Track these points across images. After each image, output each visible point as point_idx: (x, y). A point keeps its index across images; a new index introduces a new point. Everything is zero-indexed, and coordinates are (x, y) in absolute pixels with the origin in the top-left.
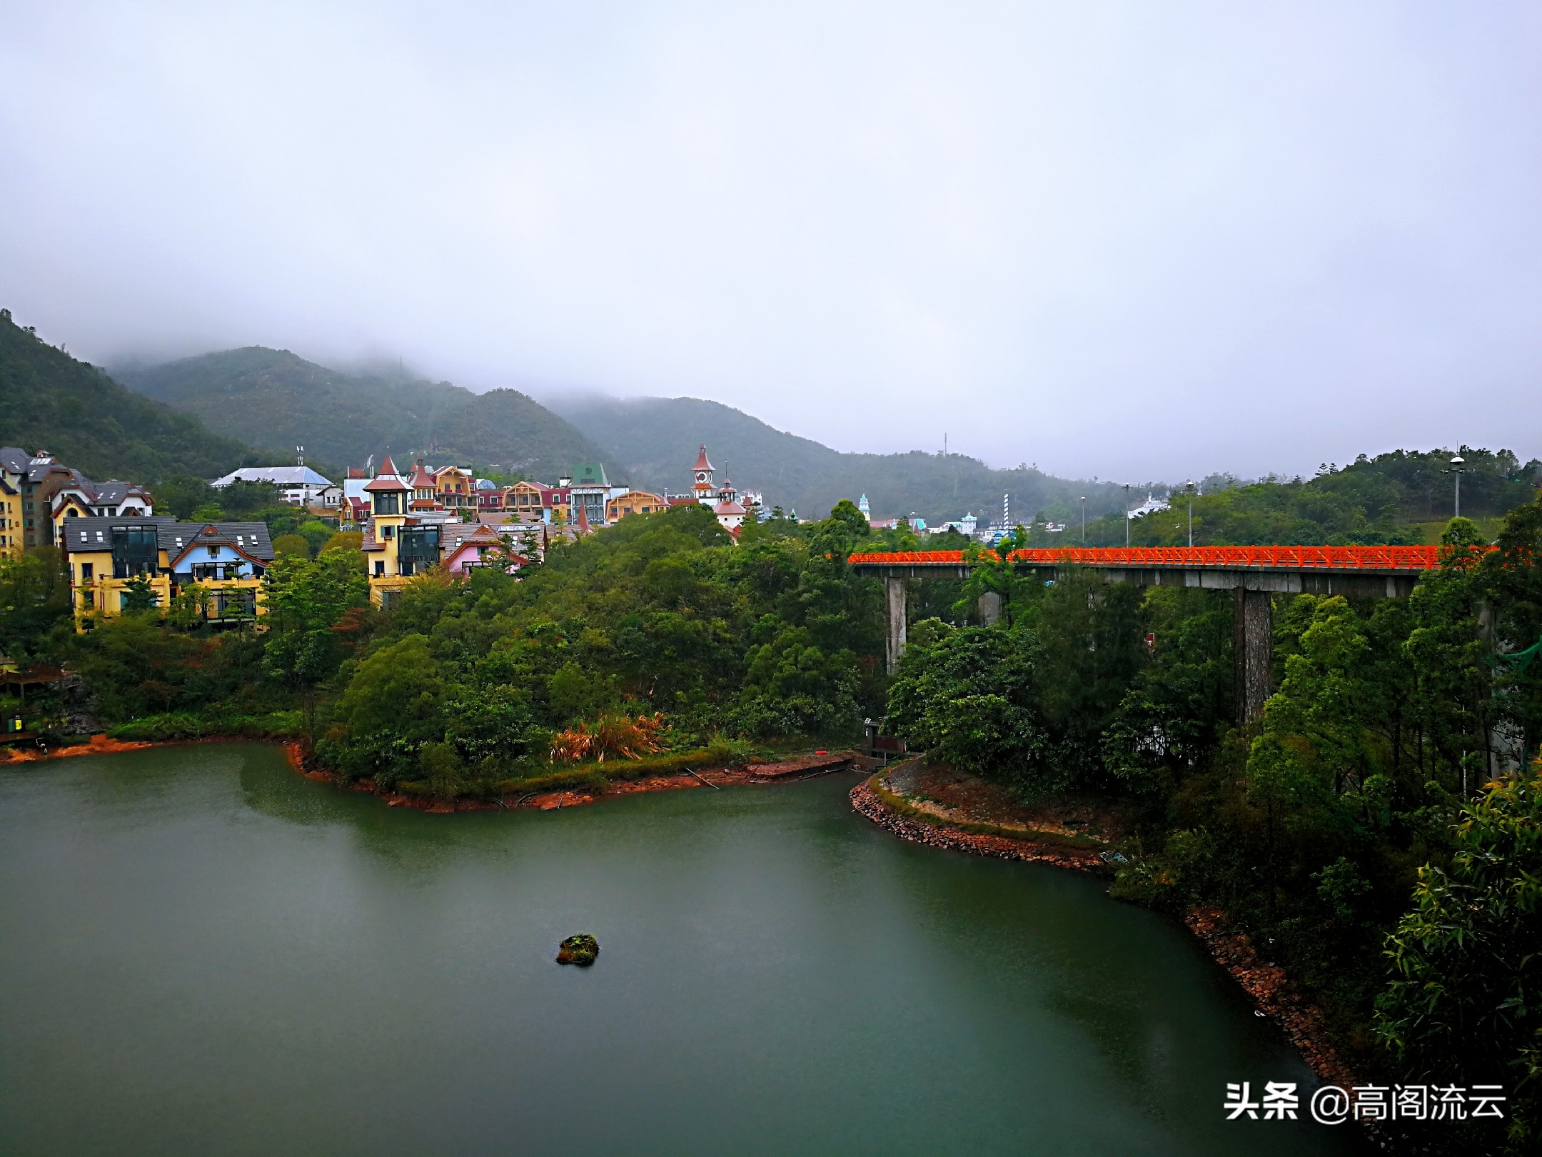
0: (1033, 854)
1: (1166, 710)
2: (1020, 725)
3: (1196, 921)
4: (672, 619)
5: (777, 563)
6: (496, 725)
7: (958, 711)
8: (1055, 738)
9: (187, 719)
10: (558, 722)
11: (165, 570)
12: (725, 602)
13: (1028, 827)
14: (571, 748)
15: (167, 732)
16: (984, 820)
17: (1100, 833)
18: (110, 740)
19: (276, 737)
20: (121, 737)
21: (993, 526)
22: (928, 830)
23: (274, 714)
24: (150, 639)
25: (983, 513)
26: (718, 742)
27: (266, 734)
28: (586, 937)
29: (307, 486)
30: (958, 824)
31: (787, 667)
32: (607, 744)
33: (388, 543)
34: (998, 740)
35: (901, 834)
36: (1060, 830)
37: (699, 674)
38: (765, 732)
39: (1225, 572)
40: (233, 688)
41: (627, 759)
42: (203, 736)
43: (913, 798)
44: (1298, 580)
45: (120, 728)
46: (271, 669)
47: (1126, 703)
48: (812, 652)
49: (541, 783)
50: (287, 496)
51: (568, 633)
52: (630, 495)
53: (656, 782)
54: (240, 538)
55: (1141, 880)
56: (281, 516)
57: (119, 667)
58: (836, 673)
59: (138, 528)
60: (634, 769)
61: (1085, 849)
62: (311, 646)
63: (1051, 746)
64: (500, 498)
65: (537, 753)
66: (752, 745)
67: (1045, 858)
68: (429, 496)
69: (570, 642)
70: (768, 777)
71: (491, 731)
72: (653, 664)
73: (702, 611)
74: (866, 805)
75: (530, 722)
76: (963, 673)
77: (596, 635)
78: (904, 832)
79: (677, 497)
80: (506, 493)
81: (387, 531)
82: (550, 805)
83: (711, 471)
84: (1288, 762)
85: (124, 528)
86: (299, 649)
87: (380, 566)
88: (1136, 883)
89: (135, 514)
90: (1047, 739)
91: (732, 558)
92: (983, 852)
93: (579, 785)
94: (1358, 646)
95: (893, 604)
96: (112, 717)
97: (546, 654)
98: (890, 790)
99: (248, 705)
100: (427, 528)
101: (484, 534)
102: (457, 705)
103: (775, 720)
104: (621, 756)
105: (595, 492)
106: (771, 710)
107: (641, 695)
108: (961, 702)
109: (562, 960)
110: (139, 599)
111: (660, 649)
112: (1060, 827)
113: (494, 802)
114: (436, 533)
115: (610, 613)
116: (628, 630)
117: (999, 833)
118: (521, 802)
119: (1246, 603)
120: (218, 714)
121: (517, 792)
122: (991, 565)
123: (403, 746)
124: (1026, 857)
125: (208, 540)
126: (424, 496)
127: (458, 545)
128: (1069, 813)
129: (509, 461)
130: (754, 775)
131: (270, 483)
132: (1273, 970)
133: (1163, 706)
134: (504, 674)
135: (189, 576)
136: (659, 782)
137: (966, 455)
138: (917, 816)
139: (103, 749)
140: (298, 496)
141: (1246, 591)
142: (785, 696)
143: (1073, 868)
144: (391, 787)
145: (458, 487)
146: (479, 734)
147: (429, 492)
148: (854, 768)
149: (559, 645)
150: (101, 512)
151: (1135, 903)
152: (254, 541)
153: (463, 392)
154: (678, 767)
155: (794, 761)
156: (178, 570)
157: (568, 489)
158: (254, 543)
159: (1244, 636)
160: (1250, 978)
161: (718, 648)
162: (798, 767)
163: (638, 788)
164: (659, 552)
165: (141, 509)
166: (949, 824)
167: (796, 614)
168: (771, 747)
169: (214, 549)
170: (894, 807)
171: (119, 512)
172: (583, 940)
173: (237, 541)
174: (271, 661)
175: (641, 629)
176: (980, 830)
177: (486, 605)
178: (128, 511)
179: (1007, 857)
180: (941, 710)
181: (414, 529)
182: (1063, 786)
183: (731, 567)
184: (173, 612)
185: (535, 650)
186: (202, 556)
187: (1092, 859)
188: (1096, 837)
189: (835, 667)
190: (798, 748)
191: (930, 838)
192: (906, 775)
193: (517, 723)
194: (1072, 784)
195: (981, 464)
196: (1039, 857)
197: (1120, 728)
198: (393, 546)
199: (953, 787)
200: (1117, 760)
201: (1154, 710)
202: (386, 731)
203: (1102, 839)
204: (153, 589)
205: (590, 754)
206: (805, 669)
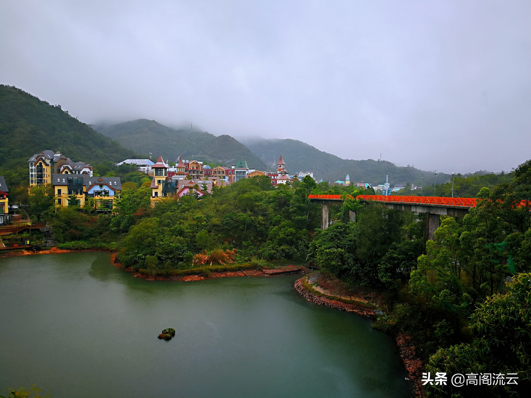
0: (350, 309)
1: (402, 258)
2: (349, 260)
3: (400, 339)
4: (242, 216)
5: (285, 197)
6: (173, 250)
7: (327, 253)
8: (363, 266)
9: (83, 243)
10: (198, 250)
11: (84, 193)
12: (264, 210)
13: (351, 298)
14: (200, 260)
15: (76, 247)
16: (336, 295)
17: (376, 302)
18: (57, 249)
19: (111, 251)
20: (61, 248)
21: (395, 187)
22: (316, 297)
23: (112, 243)
24: (73, 216)
25: (392, 182)
26: (254, 260)
27: (108, 250)
28: (171, 329)
29: (148, 166)
30: (326, 296)
31: (281, 235)
32: (214, 260)
33: (159, 186)
34: (340, 265)
35: (306, 298)
36: (362, 300)
37: (251, 236)
38: (271, 258)
39: (423, 206)
40: (100, 233)
41: (220, 264)
42: (88, 249)
43: (314, 285)
44: (446, 211)
45: (61, 245)
46: (113, 227)
47: (388, 254)
48: (292, 230)
49: (187, 272)
50: (141, 169)
51: (207, 219)
52: (255, 172)
53: (229, 274)
54: (110, 182)
55: (384, 322)
56: (135, 175)
57: (63, 225)
58: (299, 238)
59: (76, 178)
60: (221, 269)
61: (369, 308)
62: (126, 220)
63: (361, 269)
64: (212, 172)
65: (188, 261)
66: (265, 262)
67: (355, 310)
68: (183, 170)
69: (207, 222)
70: (269, 274)
71: (171, 252)
72: (236, 232)
73: (255, 214)
74: (298, 287)
75: (186, 250)
76: (332, 239)
77: (215, 221)
78: (307, 297)
79: (271, 173)
80: (213, 170)
81: (159, 182)
82: (189, 280)
83: (284, 164)
84: (422, 281)
85: (72, 178)
86: (122, 221)
87: (156, 193)
88: (382, 323)
89: (86, 173)
90: (359, 266)
91: (271, 195)
92: (333, 307)
93: (200, 273)
94: (454, 238)
95: (324, 214)
96: (59, 242)
97: (198, 226)
98: (308, 282)
99: (104, 239)
100: (172, 181)
101: (192, 183)
102: (161, 243)
103: (274, 254)
104: (219, 264)
105: (243, 171)
106: (274, 250)
107: (230, 242)
108: (327, 250)
109: (160, 337)
110: (74, 202)
111: (238, 227)
112: (362, 299)
113: (169, 278)
114: (175, 183)
115: (223, 213)
116: (228, 219)
117: (340, 300)
118: (178, 278)
119: (430, 219)
120: (94, 242)
121: (178, 274)
122: (350, 201)
123: (141, 256)
124: (348, 310)
125: (99, 183)
126: (181, 170)
127: (183, 187)
128: (367, 294)
129: (225, 160)
130: (264, 273)
131: (135, 164)
132: (419, 362)
133: (401, 256)
134: (181, 233)
135: (92, 195)
136: (230, 273)
137: (388, 161)
138: (313, 291)
139: (55, 252)
140: (145, 169)
141: (430, 214)
142: (280, 245)
143: (363, 315)
144: (137, 271)
145: (197, 168)
146: (168, 254)
147: (183, 169)
148: (302, 272)
149: (203, 223)
150: (75, 172)
151: (380, 330)
152: (115, 183)
153: (211, 135)
154: (238, 269)
155: (280, 269)
156: (89, 193)
157: (234, 170)
158: (115, 184)
159: (428, 231)
160: (410, 364)
161: (260, 227)
162: (281, 271)
163: (222, 275)
164: (244, 192)
165: (89, 172)
166: (324, 295)
167: (288, 216)
168: (273, 263)
169: (101, 186)
170: (307, 288)
171: (81, 172)
172: (169, 330)
173: (110, 183)
174: (113, 225)
175: (232, 219)
176: (333, 298)
177: (184, 208)
178: (84, 172)
179: (340, 309)
180: (322, 253)
181: (168, 181)
182: (364, 284)
183: (269, 198)
184: (85, 206)
185: (194, 225)
186: (97, 188)
187: (371, 312)
188: (374, 304)
189: (299, 236)
190: (283, 264)
191: (315, 300)
192: (315, 276)
193: (181, 250)
194: (369, 283)
195: (393, 164)
196: (352, 310)
197: (384, 264)
198: (161, 187)
199: (329, 282)
200: (383, 275)
201: (398, 257)
202: (136, 251)
203: (376, 305)
204: (77, 199)
205: (208, 262)
206: (287, 236)
